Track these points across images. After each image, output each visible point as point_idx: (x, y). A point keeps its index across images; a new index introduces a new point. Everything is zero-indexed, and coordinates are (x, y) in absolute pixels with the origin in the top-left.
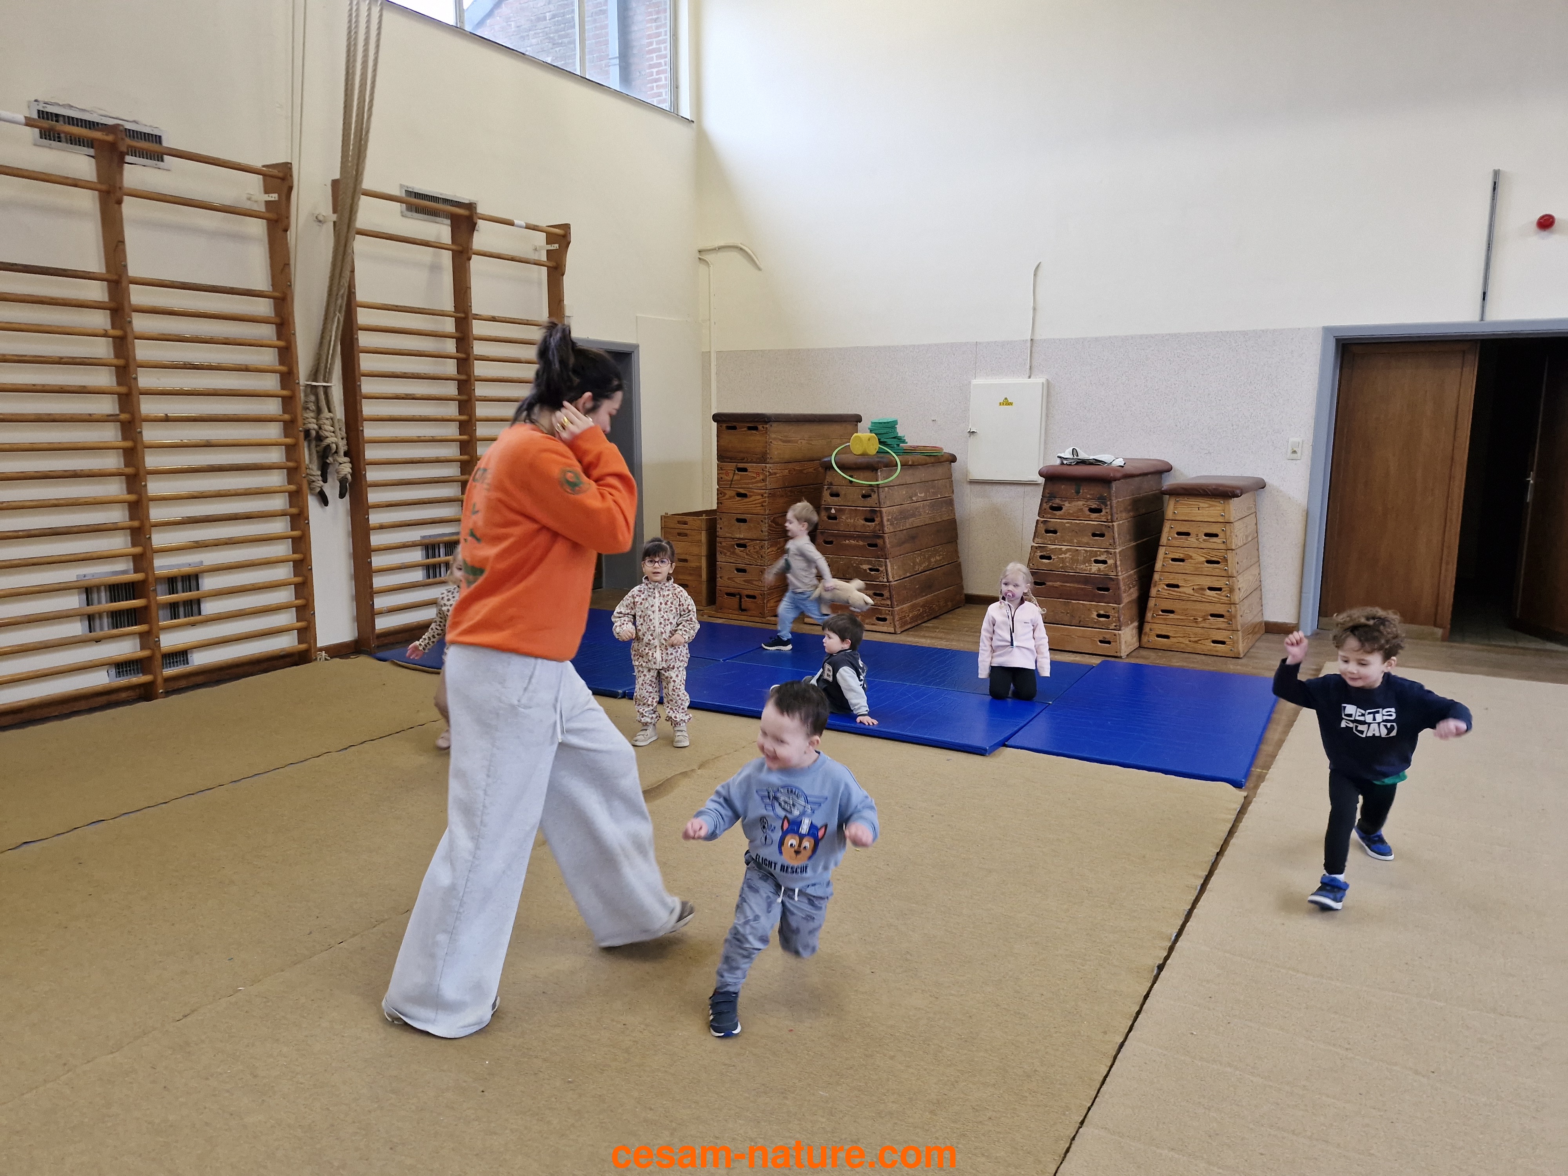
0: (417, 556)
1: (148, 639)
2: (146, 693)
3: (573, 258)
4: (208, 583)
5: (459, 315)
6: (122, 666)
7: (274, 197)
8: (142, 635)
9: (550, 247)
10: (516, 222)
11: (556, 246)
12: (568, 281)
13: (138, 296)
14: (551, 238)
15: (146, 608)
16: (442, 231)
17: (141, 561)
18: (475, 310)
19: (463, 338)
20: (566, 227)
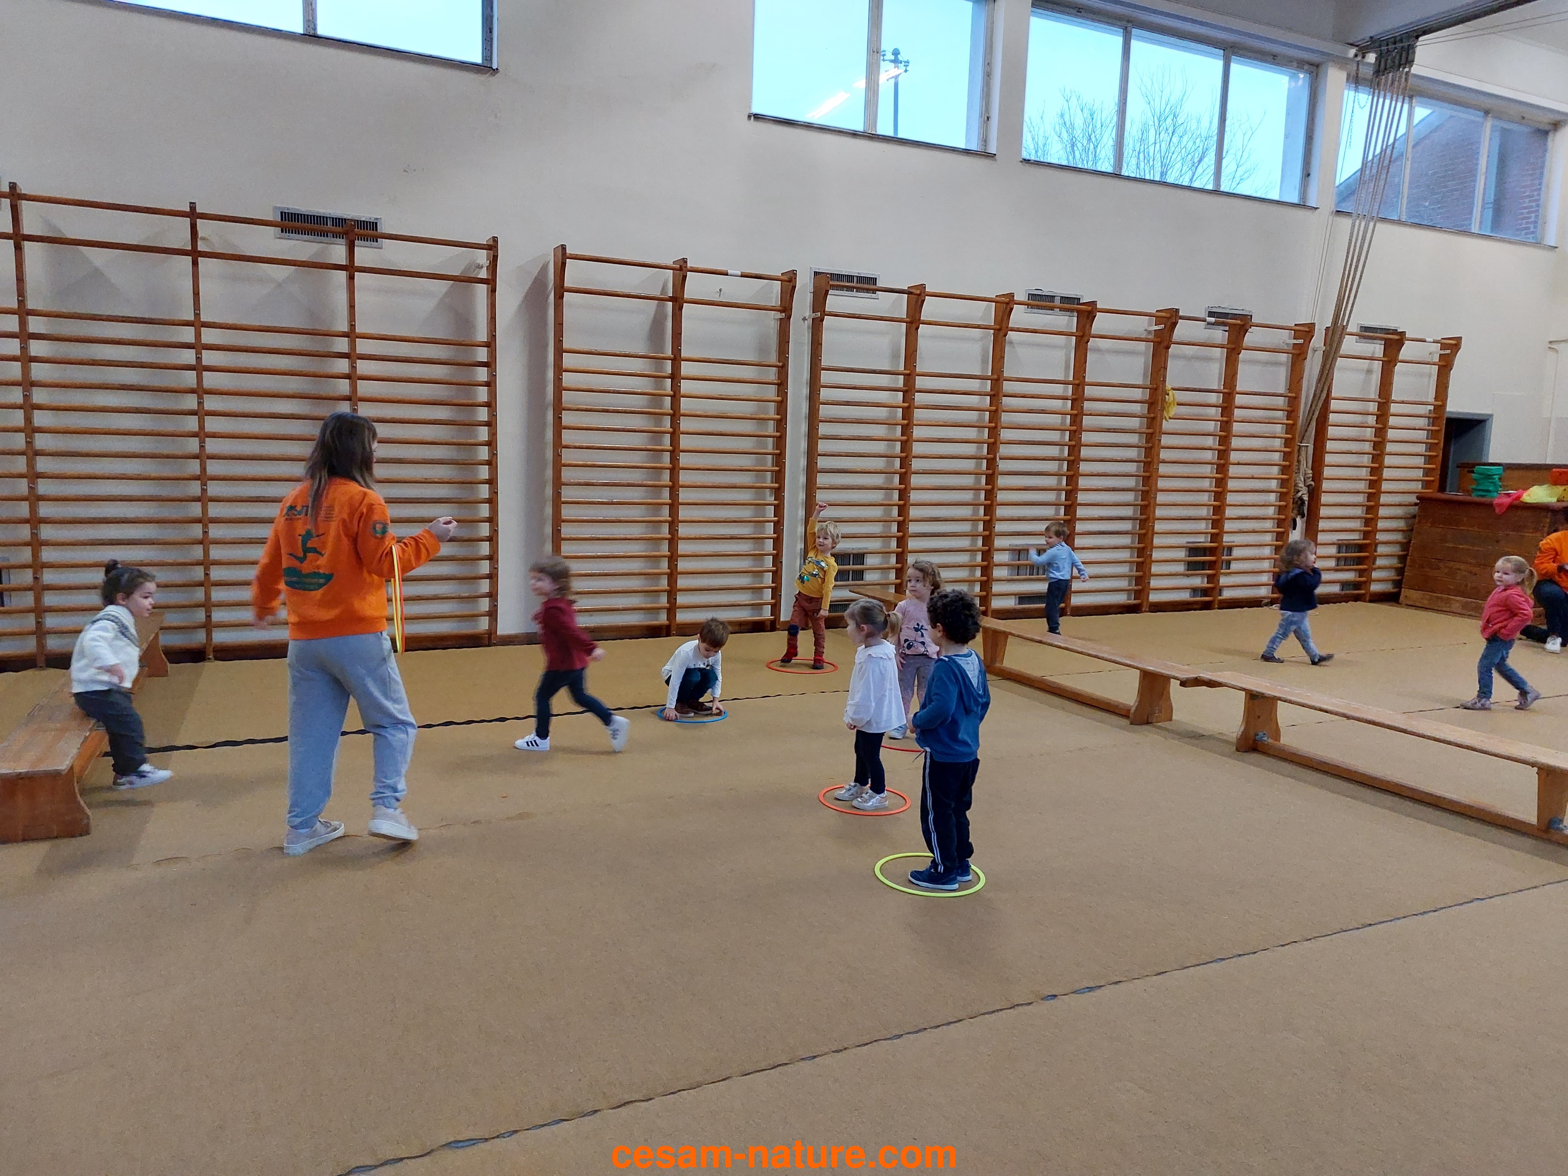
0: (1333, 551)
1: (1211, 578)
2: (1207, 606)
3: (1460, 359)
4: (1236, 553)
5: (1382, 401)
6: (1194, 590)
7: (1301, 341)
8: (1209, 576)
9: (1443, 352)
10: (1428, 340)
11: (1448, 352)
12: (1455, 375)
13: (1239, 400)
14: (1444, 346)
15: (1215, 562)
16: (1378, 349)
17: (1215, 537)
18: (1394, 397)
19: (1383, 414)
20: (1460, 338)
